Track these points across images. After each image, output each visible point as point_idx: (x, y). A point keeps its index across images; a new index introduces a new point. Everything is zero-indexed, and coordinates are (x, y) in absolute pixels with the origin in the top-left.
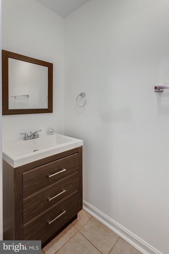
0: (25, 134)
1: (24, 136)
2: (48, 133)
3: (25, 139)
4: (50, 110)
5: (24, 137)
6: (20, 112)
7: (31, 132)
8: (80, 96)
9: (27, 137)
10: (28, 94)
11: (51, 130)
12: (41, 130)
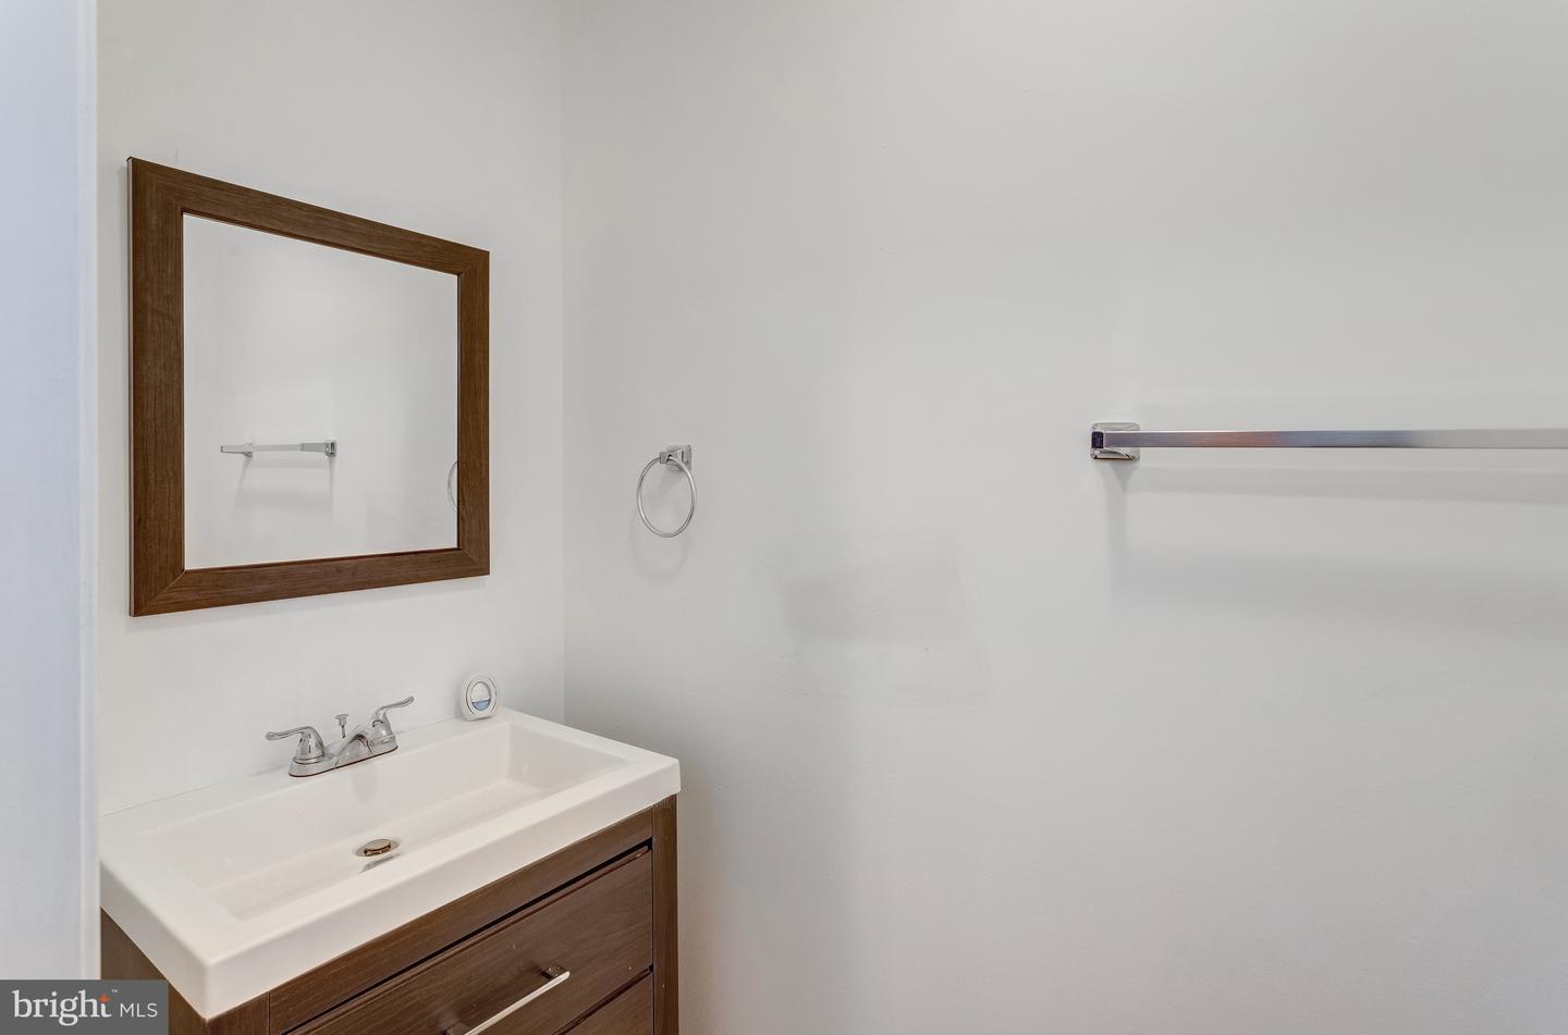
0: (305, 732)
1: (292, 746)
2: (460, 715)
3: (301, 768)
4: (475, 558)
5: (293, 756)
6: (265, 586)
7: (342, 720)
8: (660, 468)
9: (315, 752)
10: (330, 439)
11: (479, 693)
12: (411, 700)
